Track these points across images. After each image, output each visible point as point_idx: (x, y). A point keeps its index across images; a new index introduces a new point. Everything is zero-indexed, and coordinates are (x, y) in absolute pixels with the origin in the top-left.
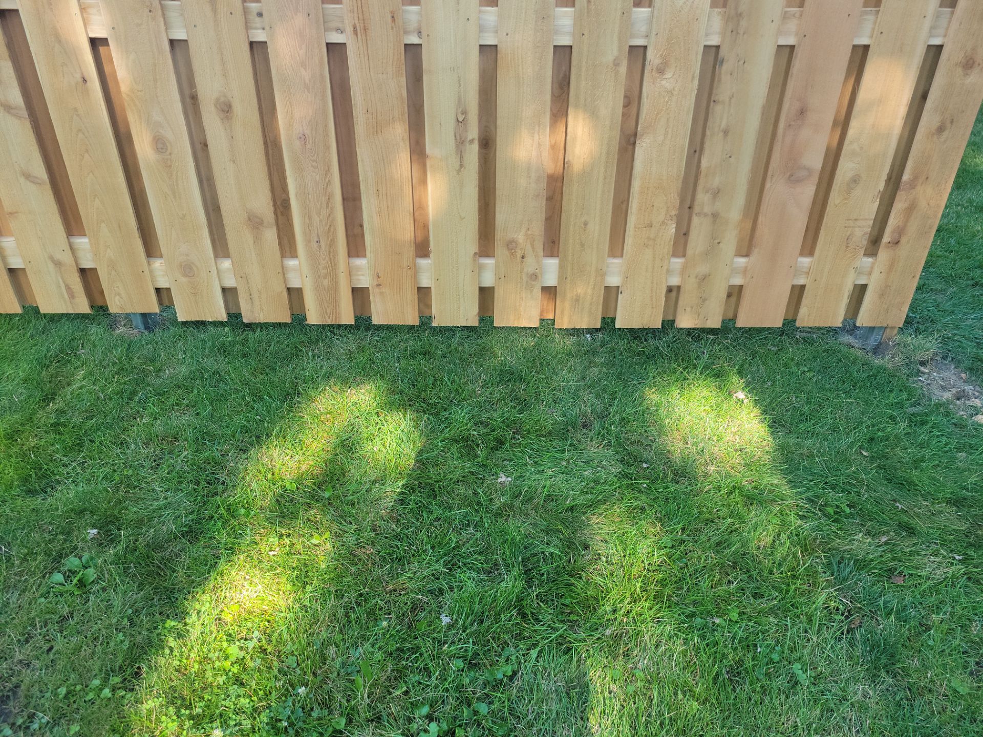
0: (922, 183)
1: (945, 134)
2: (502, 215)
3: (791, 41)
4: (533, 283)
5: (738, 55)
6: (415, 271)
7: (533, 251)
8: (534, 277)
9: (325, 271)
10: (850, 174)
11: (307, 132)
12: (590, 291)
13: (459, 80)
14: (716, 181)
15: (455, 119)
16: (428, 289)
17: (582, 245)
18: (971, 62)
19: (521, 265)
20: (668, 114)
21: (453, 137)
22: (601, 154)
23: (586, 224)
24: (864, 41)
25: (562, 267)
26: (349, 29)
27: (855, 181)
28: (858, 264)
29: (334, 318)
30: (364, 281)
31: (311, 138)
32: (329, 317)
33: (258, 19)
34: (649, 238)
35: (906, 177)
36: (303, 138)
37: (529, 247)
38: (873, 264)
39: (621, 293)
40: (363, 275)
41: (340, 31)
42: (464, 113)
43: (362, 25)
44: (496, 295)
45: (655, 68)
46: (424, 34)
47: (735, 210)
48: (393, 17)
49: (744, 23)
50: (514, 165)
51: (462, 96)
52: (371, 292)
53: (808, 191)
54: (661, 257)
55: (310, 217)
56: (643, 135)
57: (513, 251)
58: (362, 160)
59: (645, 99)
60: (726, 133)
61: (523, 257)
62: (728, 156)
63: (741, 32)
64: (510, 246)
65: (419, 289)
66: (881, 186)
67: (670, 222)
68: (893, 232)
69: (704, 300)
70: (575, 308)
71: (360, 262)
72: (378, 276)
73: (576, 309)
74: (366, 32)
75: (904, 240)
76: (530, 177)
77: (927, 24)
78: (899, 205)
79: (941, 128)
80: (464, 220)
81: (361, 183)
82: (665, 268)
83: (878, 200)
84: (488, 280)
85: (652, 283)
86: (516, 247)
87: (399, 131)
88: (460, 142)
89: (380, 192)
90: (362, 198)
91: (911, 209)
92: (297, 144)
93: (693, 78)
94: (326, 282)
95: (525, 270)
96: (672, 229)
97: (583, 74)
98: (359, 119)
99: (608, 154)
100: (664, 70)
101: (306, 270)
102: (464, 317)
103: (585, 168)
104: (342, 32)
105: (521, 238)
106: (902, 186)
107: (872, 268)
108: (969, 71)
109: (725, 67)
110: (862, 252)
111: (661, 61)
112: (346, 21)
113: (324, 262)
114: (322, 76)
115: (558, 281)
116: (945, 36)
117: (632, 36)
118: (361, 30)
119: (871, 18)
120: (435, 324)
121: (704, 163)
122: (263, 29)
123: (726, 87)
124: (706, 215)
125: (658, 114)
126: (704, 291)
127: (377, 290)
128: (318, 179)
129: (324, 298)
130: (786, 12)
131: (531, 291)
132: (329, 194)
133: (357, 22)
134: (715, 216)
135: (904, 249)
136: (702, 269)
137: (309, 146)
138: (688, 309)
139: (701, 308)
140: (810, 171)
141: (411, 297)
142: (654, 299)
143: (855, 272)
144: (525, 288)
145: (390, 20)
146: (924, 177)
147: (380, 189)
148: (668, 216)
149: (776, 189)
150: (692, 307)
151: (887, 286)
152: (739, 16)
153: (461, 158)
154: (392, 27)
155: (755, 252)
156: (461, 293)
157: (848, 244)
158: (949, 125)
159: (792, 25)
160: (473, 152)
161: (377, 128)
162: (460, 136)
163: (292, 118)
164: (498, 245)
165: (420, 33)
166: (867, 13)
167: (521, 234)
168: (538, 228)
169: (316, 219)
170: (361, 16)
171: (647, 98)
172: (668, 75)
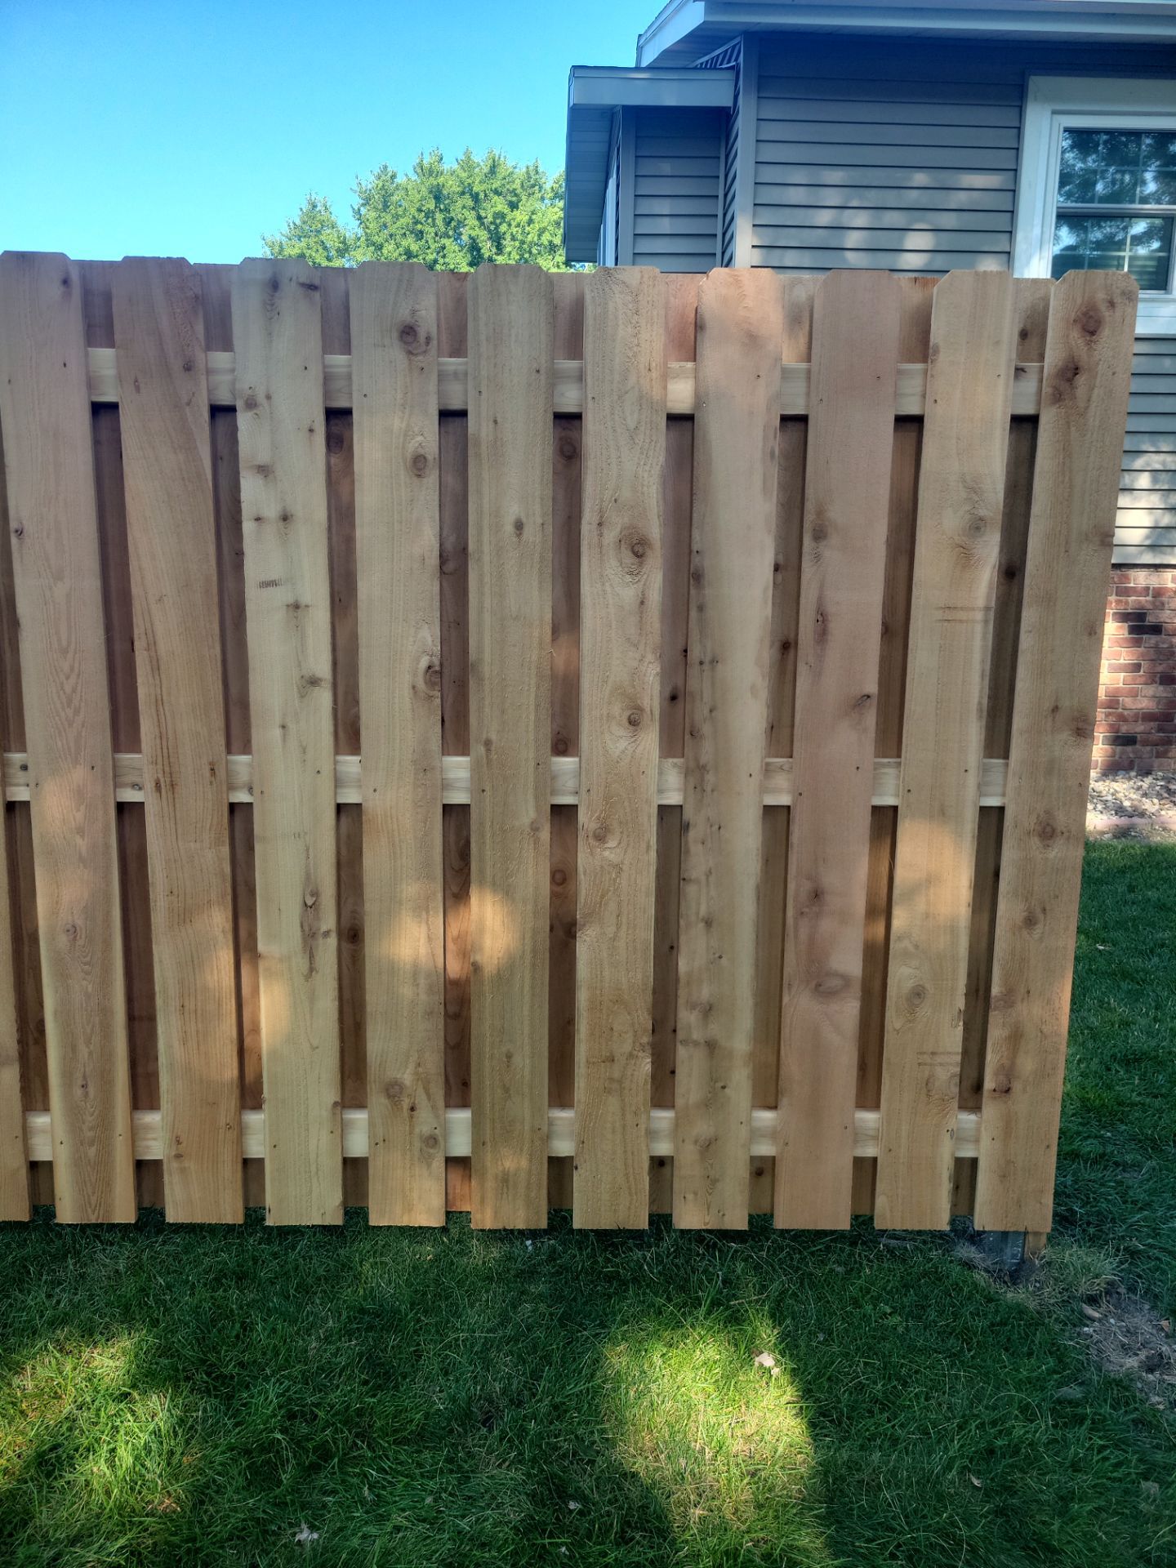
0: (1023, 999)
1: (1039, 929)
2: (376, 1043)
3: (784, 800)
4: (431, 1151)
5: (709, 819)
6: (240, 1131)
7: (429, 1099)
8: (432, 1141)
9: (90, 1134)
10: (909, 985)
11: (79, 922)
12: (524, 1163)
13: (308, 850)
14: (705, 993)
15: (302, 902)
16: (260, 1162)
17: (506, 1090)
18: (1048, 829)
19: (411, 1121)
20: (619, 896)
21: (299, 929)
22: (524, 952)
23: (509, 1056)
24: (890, 801)
25: (476, 1124)
26: (149, 785)
27: (919, 995)
28: (952, 1124)
29: (101, 1213)
30: (155, 1149)
31: (84, 932)
32: (94, 1212)
33: (21, 773)
34: (611, 1079)
35: (995, 990)
36: (73, 931)
37: (421, 1092)
38: (979, 1124)
39: (576, 1168)
40: (155, 1139)
41: (137, 786)
42: (315, 894)
43: (168, 780)
44: (371, 1171)
45: (591, 835)
46: (256, 790)
47: (740, 1038)
48: (212, 770)
49: (710, 778)
50: (393, 968)
51: (312, 871)
52: (165, 1167)
53: (849, 1010)
54: (633, 1108)
55: (74, 1048)
56: (584, 925)
57: (396, 1099)
58: (161, 961)
59: (582, 877)
60: (708, 923)
61: (412, 1109)
62: (717, 955)
63: (709, 788)
64: (392, 1090)
65: (246, 1162)
66: (961, 1003)
67: (641, 1054)
68: (996, 1074)
69: (714, 1182)
70: (502, 1194)
71: (152, 1118)
72: (178, 1141)
73: (505, 1196)
74: (173, 788)
75: (1017, 1087)
76: (418, 985)
77: (972, 780)
78: (996, 1033)
79: (1030, 921)
80: (317, 1050)
81: (158, 996)
82: (643, 1127)
83: (961, 1023)
84: (358, 1146)
85: (625, 1152)
86: (401, 1093)
87: (219, 920)
88: (310, 936)
89: (186, 1009)
90: (158, 1017)
91: (1016, 1038)
92: (63, 940)
93: (648, 847)
94: (92, 1152)
95: (417, 1130)
96: (646, 1066)
97: (488, 841)
98: (158, 904)
99: (534, 951)
100: (605, 837)
101: (61, 1133)
102: (319, 1209)
103: (501, 972)
104: (140, 789)
105: (407, 1078)
106: (993, 1001)
107: (978, 1130)
108: (1050, 842)
109: (692, 834)
110: (956, 1105)
111: (599, 825)
112: (146, 776)
113: (91, 1119)
114: (107, 846)
115: (472, 1147)
116: (1004, 795)
117: (553, 793)
118: (167, 785)
119: (892, 771)
120: (269, 1222)
121: (683, 965)
122: (28, 785)
123: (698, 861)
124: (696, 1044)
125: (602, 897)
126: (712, 1165)
127: (175, 1165)
128: (90, 990)
129: (87, 1179)
130: (767, 764)
131: (429, 1165)
132: (106, 1012)
133: (160, 776)
134: (711, 1046)
135: (1021, 1100)
136: (702, 1128)
137: (80, 942)
138: (690, 1197)
139: (710, 1194)
140: (846, 980)
141: (230, 1173)
142: (631, 1178)
143: (952, 1138)
144: (419, 1159)
145: (207, 773)
146: (1023, 990)
147: (186, 1004)
148: (638, 1044)
149: (799, 1004)
150: (696, 1194)
151: (1009, 1162)
152: (702, 769)
153: (311, 957)
154: (211, 783)
155: (784, 1102)
156: (313, 1168)
157: (929, 1091)
158: (1041, 916)
159: (781, 780)
160: (328, 950)
161: (184, 916)
162: (310, 925)
163: (57, 903)
164: (371, 1089)
165: (250, 790)
166: (884, 765)
167: (408, 1071)
168: (434, 1061)
169: (83, 1051)
170: (167, 769)
171: (585, 875)
172: (612, 844)
